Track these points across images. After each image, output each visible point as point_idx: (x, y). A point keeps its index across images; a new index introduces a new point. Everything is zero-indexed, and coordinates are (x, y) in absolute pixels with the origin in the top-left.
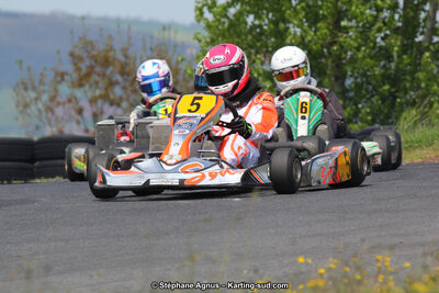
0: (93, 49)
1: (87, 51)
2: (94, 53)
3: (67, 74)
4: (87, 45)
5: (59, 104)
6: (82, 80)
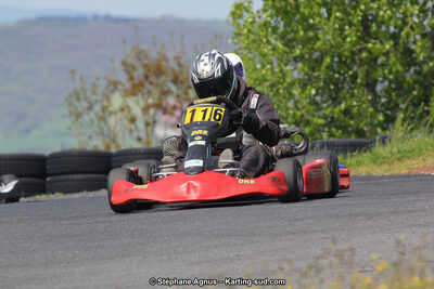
0: (146, 56)
1: (140, 60)
2: (148, 62)
3: (120, 83)
4: (140, 54)
5: (111, 113)
6: (135, 89)
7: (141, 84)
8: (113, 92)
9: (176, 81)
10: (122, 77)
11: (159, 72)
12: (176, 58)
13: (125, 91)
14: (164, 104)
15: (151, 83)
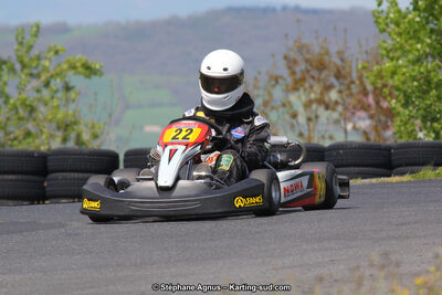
0: (308, 52)
1: (302, 54)
2: (308, 56)
3: (281, 77)
4: (301, 48)
5: (273, 108)
6: (297, 85)
7: (303, 79)
8: (274, 86)
9: (338, 76)
10: (284, 72)
11: (321, 66)
12: (338, 53)
13: (287, 86)
14: (326, 99)
15: (313, 78)
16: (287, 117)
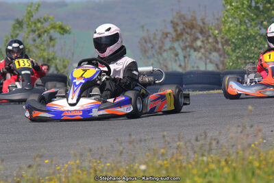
0: (185, 19)
1: (181, 20)
2: (185, 21)
3: (169, 33)
4: (181, 17)
5: (165, 51)
6: (178, 37)
7: (182, 34)
8: (165, 38)
9: (202, 32)
10: (170, 29)
11: (192, 27)
12: (202, 20)
13: (173, 38)
14: (195, 45)
15: (187, 33)
16: (173, 55)
